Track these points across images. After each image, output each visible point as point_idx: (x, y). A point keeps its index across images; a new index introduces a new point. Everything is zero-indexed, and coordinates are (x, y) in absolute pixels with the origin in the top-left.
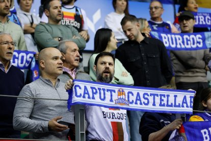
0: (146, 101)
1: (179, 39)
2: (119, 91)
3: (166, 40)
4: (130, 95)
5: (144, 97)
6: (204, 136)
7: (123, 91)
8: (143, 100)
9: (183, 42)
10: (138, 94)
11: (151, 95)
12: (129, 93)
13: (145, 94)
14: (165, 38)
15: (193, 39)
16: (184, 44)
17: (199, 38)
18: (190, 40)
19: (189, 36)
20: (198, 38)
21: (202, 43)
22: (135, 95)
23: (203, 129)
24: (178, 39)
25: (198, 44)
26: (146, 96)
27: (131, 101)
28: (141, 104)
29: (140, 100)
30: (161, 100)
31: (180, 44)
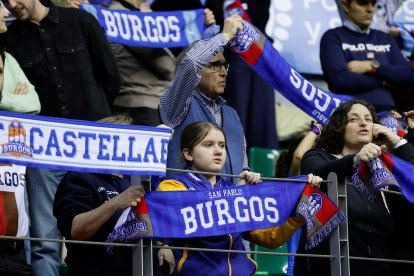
0: (70, 149)
1: (136, 24)
2: (12, 125)
3: (112, 23)
4: (36, 135)
5: (65, 140)
6: (187, 221)
7: (20, 126)
8: (63, 146)
9: (144, 30)
10: (53, 134)
11: (81, 135)
12: (33, 130)
13: (67, 134)
14: (110, 20)
15: (162, 24)
16: (146, 35)
17: (174, 23)
18: (156, 27)
19: (155, 18)
20: (170, 23)
21: (178, 34)
22: (47, 135)
23: (185, 205)
24: (133, 23)
25: (172, 35)
26: (70, 138)
27: (37, 147)
28: (58, 154)
29: (56, 146)
30: (102, 147)
31: (139, 34)
